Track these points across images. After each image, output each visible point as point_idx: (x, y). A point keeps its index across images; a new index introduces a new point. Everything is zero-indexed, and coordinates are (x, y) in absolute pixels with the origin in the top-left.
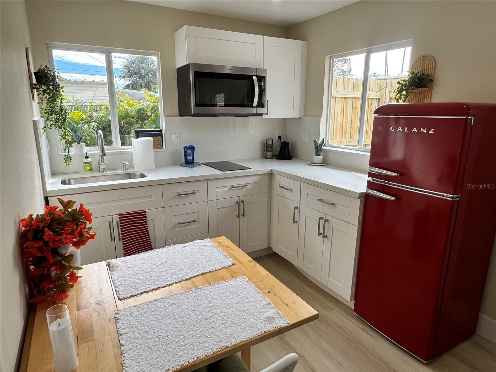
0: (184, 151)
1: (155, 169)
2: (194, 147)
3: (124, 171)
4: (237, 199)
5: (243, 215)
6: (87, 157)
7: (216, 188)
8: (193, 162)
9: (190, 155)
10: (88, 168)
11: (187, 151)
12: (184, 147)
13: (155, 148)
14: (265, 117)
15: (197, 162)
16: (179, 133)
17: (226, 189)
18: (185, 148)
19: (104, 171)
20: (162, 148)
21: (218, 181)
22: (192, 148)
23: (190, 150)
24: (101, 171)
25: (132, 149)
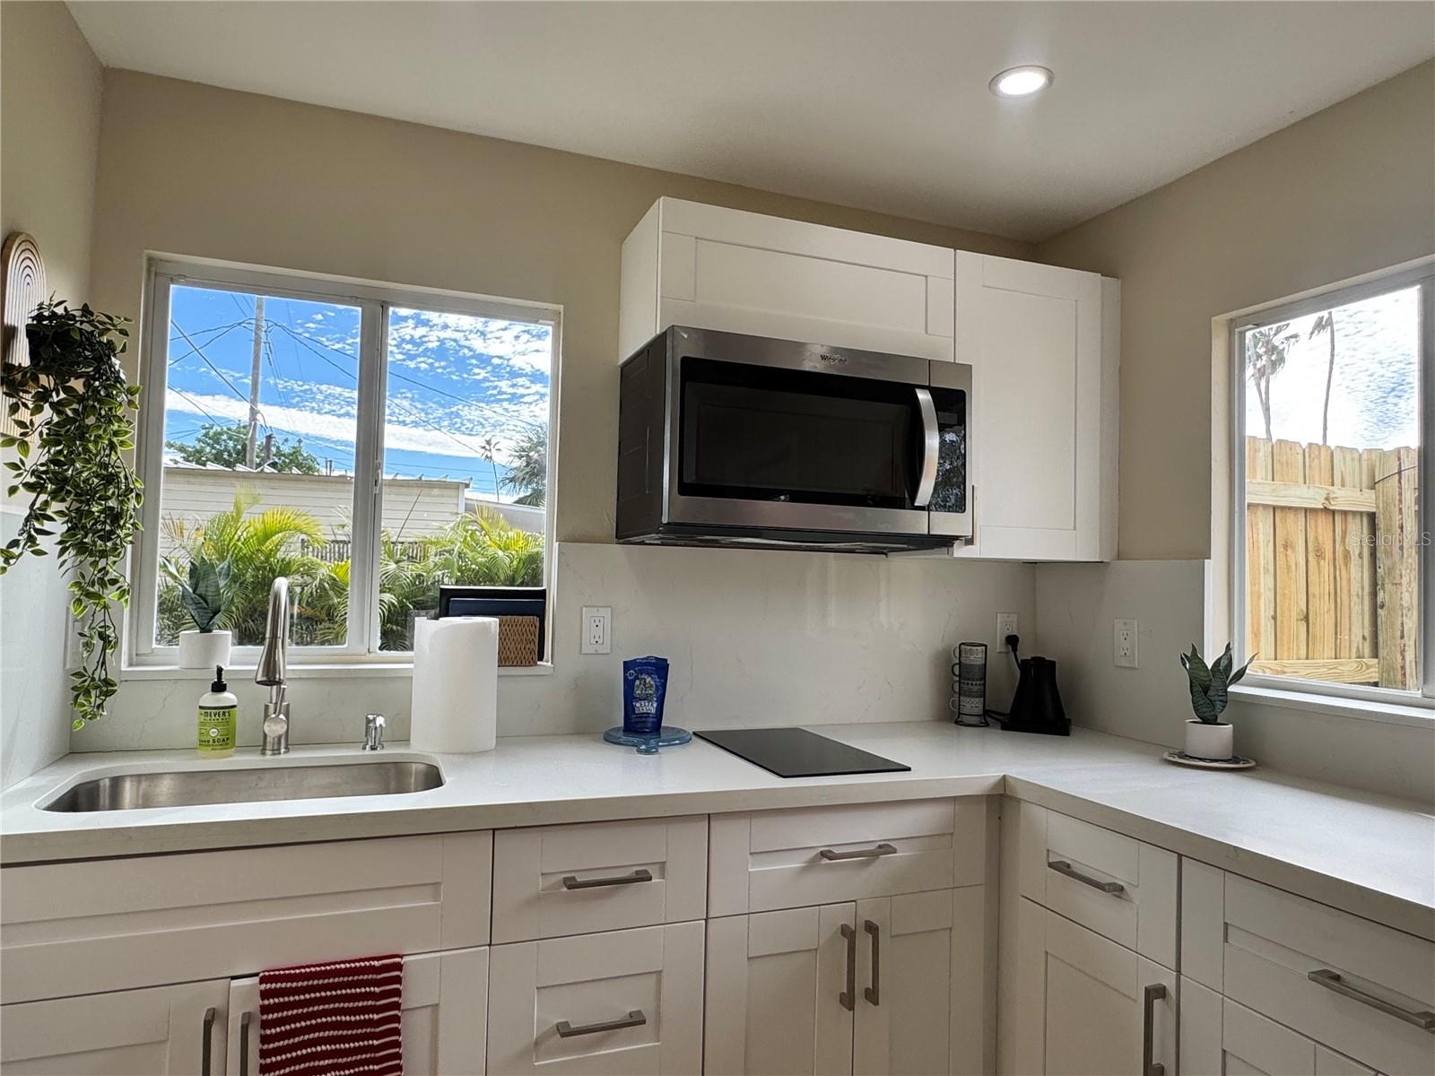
0: (625, 678)
1: (495, 749)
2: (668, 665)
3: (368, 752)
4: (843, 916)
5: (872, 995)
6: (219, 687)
7: (749, 857)
8: (657, 727)
9: (647, 698)
10: (213, 732)
11: (637, 678)
12: (624, 662)
13: (503, 661)
14: (960, 551)
15: (673, 728)
16: (612, 608)
17: (795, 863)
18: (627, 666)
19: (283, 750)
20: (536, 665)
21: (760, 824)
22: (660, 668)
23: (649, 675)
24: (269, 747)
25: (412, 663)
